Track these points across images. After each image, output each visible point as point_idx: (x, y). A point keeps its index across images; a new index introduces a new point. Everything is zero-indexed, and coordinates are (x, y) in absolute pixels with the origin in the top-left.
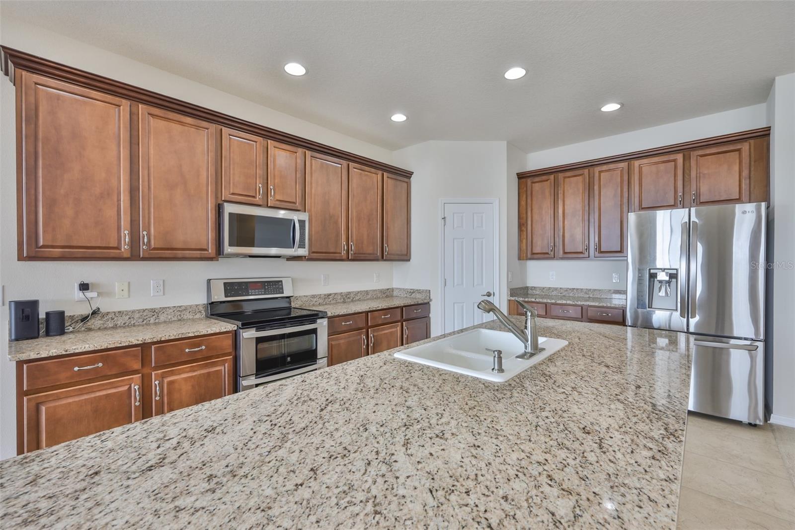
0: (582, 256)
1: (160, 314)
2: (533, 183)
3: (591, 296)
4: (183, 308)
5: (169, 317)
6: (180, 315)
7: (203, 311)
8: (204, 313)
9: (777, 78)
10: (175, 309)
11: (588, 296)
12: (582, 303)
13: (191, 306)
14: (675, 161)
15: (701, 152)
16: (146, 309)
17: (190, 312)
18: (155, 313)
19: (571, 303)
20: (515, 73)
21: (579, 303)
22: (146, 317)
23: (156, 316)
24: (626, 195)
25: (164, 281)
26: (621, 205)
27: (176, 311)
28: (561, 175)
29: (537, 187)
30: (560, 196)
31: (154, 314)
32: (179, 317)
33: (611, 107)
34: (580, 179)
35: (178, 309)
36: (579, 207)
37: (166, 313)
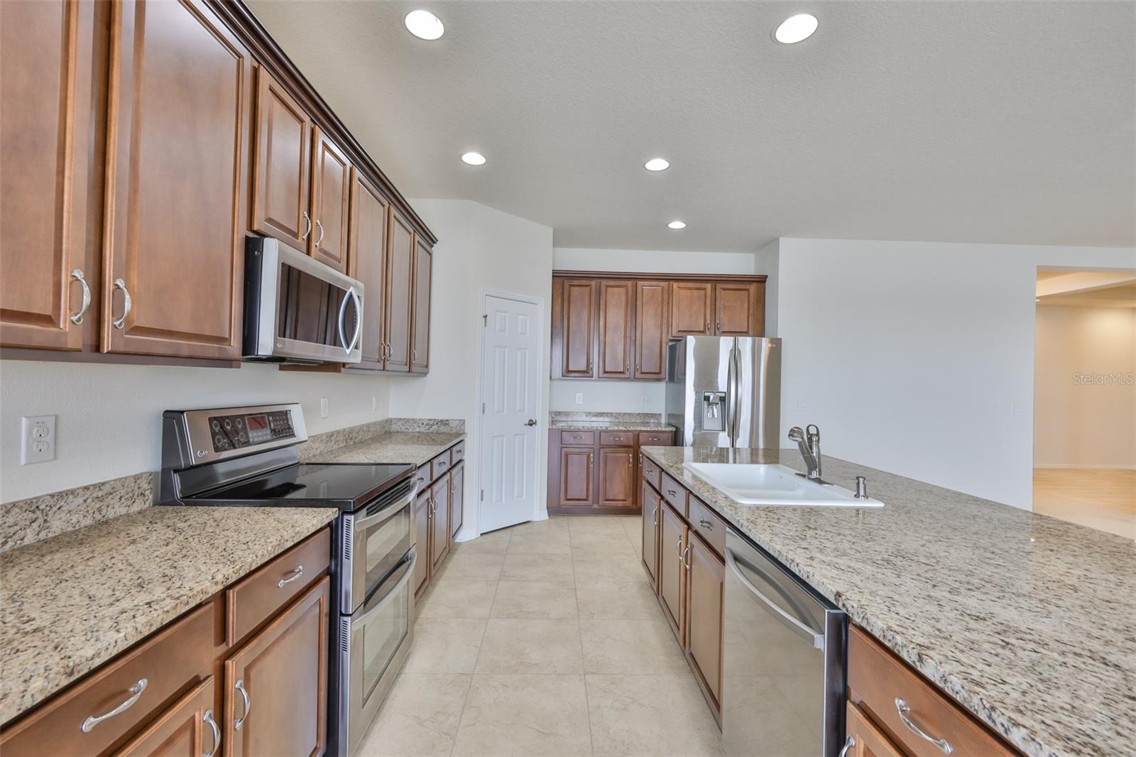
0: (622, 376)
1: (50, 514)
2: (571, 286)
3: (621, 420)
4: (107, 488)
5: (74, 521)
6: (100, 510)
7: (147, 493)
8: (151, 497)
9: (781, 239)
10: (88, 493)
11: (617, 421)
12: (634, 429)
13: (123, 481)
14: (705, 289)
15: (724, 286)
16: (14, 505)
17: (120, 499)
18: (38, 513)
19: (623, 429)
20: (657, 165)
21: (632, 428)
22: (12, 530)
23: (41, 521)
24: (665, 315)
25: (57, 417)
26: (662, 325)
27: (89, 501)
28: (604, 283)
29: (575, 291)
30: (602, 306)
31: (35, 516)
32: (98, 517)
33: (677, 225)
34: (622, 290)
35: (95, 495)
36: (622, 322)
37: (65, 508)
